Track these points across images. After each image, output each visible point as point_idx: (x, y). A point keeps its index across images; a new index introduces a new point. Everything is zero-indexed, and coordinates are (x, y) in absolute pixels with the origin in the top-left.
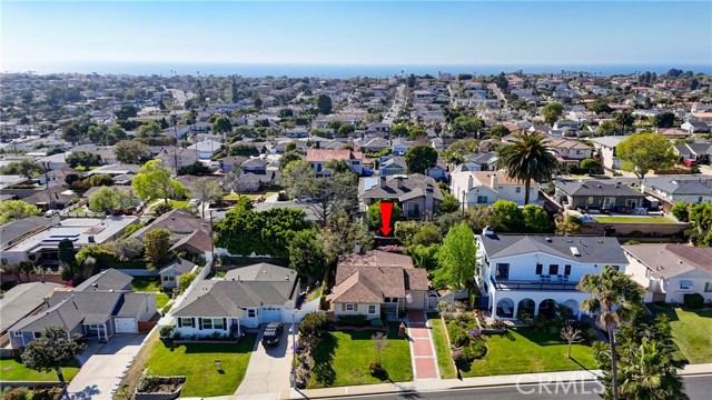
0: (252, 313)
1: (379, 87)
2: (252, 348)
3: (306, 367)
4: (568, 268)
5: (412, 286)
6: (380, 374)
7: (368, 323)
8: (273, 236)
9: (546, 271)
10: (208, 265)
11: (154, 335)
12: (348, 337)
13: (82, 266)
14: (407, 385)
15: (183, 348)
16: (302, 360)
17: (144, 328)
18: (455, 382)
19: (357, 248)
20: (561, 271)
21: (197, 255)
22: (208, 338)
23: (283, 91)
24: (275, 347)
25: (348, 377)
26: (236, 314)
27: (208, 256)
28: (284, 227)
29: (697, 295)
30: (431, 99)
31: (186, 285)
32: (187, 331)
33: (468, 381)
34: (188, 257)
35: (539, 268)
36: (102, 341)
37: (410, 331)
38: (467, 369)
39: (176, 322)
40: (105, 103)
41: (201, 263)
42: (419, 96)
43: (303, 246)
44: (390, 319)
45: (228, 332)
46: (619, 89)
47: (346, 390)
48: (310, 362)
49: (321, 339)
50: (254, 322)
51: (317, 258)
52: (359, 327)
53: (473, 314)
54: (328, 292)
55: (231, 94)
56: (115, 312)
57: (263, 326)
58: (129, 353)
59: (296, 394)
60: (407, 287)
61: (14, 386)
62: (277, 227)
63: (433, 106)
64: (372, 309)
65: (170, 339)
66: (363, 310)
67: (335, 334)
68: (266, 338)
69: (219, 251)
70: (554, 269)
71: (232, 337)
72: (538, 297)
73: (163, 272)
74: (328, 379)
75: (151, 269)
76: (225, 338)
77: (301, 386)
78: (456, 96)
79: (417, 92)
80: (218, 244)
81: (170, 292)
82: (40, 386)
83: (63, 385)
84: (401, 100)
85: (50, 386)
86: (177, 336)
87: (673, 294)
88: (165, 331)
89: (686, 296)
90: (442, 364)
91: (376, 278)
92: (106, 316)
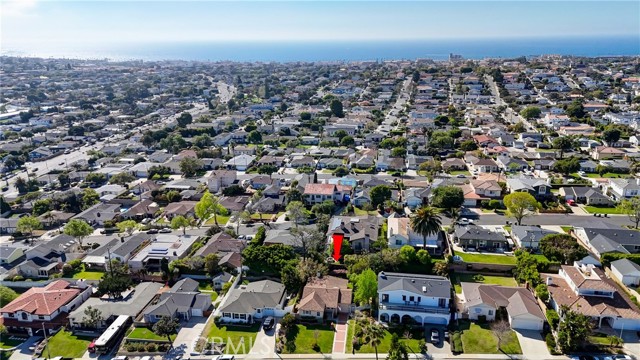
0: (259, 311)
1: (387, 82)
2: (258, 330)
3: (282, 342)
4: (419, 299)
5: (342, 301)
6: (317, 349)
7: (316, 321)
8: (274, 263)
9: (408, 299)
10: (239, 276)
11: (210, 319)
12: (305, 328)
13: (172, 274)
14: (328, 355)
15: (225, 328)
16: (281, 339)
17: (206, 314)
18: (351, 355)
19: (319, 274)
20: (416, 300)
21: (233, 269)
22: (237, 323)
23: (306, 86)
24: (269, 331)
25: (301, 349)
26: (251, 312)
27: (239, 269)
28: (281, 258)
29: (484, 317)
30: (431, 94)
31: (227, 290)
32: (227, 319)
33: (357, 355)
34: (228, 271)
35: (404, 298)
36: (186, 321)
37: (337, 326)
38: (358, 349)
39: (221, 314)
40: (167, 100)
41: (235, 274)
42: (421, 91)
43: (288, 272)
44: (329, 319)
45: (247, 321)
46: (611, 80)
47: (299, 356)
48: (285, 340)
49: (291, 328)
50: (261, 315)
51: (295, 280)
52: (311, 323)
53: (370, 319)
54: (298, 301)
55: (264, 92)
56: (192, 306)
57: (265, 317)
58: (199, 327)
59: (276, 356)
60: (339, 301)
61: (149, 342)
62: (276, 257)
63: (432, 101)
64: (318, 314)
65: (219, 323)
66: (314, 314)
67: (299, 326)
68: (265, 326)
69: (245, 268)
70: (412, 299)
71: (249, 323)
72: (401, 314)
73: (215, 279)
74: (292, 349)
75: (208, 276)
76: (245, 324)
77: (279, 352)
78: (454, 90)
79: (420, 88)
80: (244, 264)
81: (219, 291)
82: (160, 343)
83: (171, 343)
84: (406, 95)
85: (165, 343)
86: (222, 322)
87: (472, 315)
88: (216, 319)
89: (479, 317)
90: (348, 346)
91: (323, 296)
92: (188, 308)
